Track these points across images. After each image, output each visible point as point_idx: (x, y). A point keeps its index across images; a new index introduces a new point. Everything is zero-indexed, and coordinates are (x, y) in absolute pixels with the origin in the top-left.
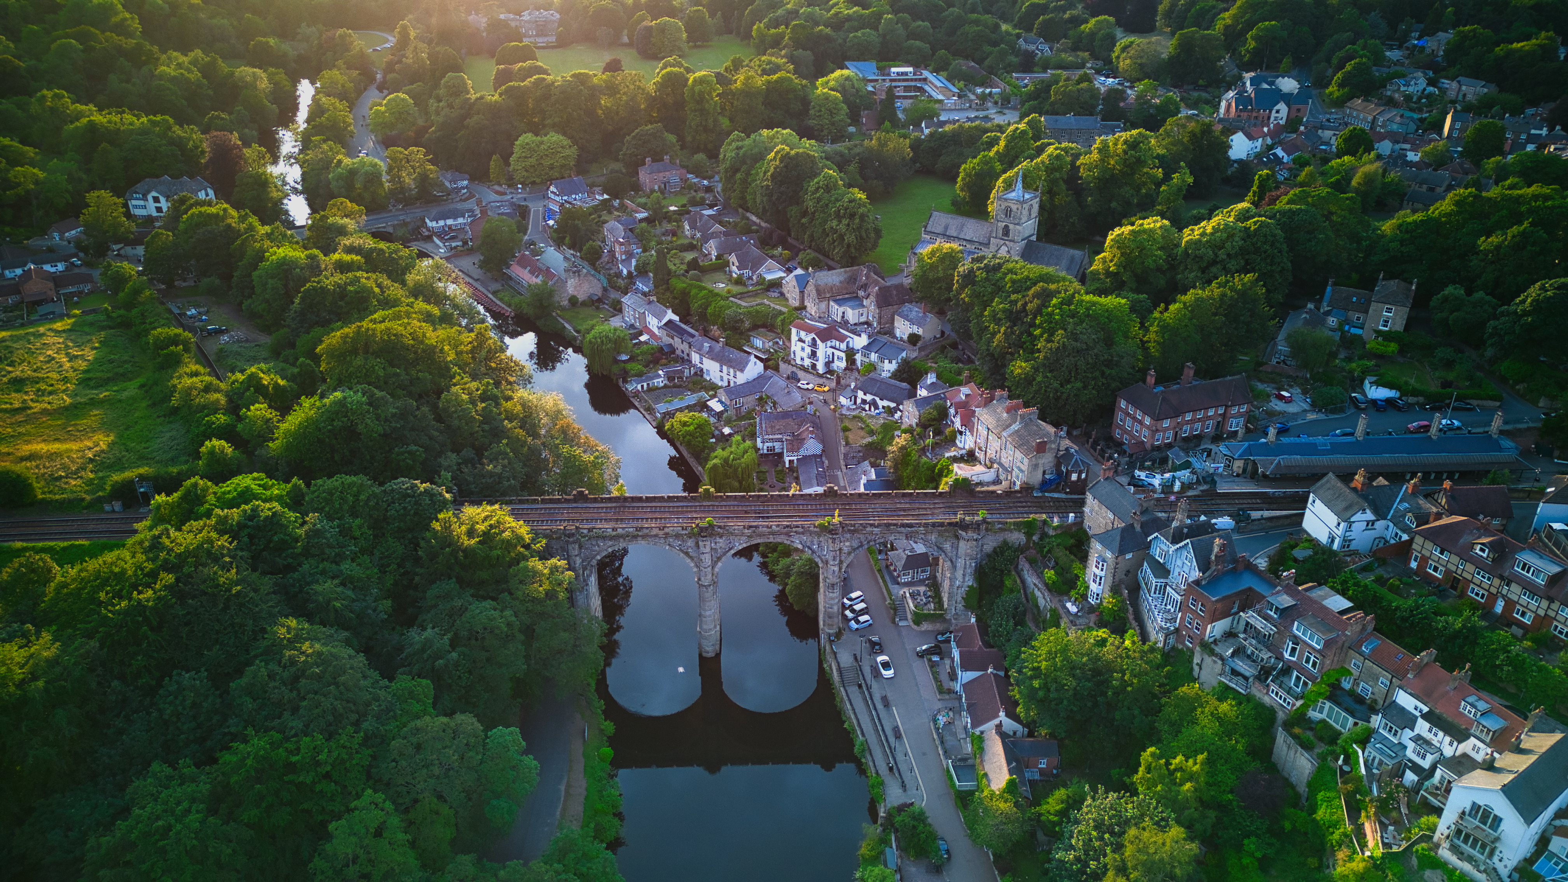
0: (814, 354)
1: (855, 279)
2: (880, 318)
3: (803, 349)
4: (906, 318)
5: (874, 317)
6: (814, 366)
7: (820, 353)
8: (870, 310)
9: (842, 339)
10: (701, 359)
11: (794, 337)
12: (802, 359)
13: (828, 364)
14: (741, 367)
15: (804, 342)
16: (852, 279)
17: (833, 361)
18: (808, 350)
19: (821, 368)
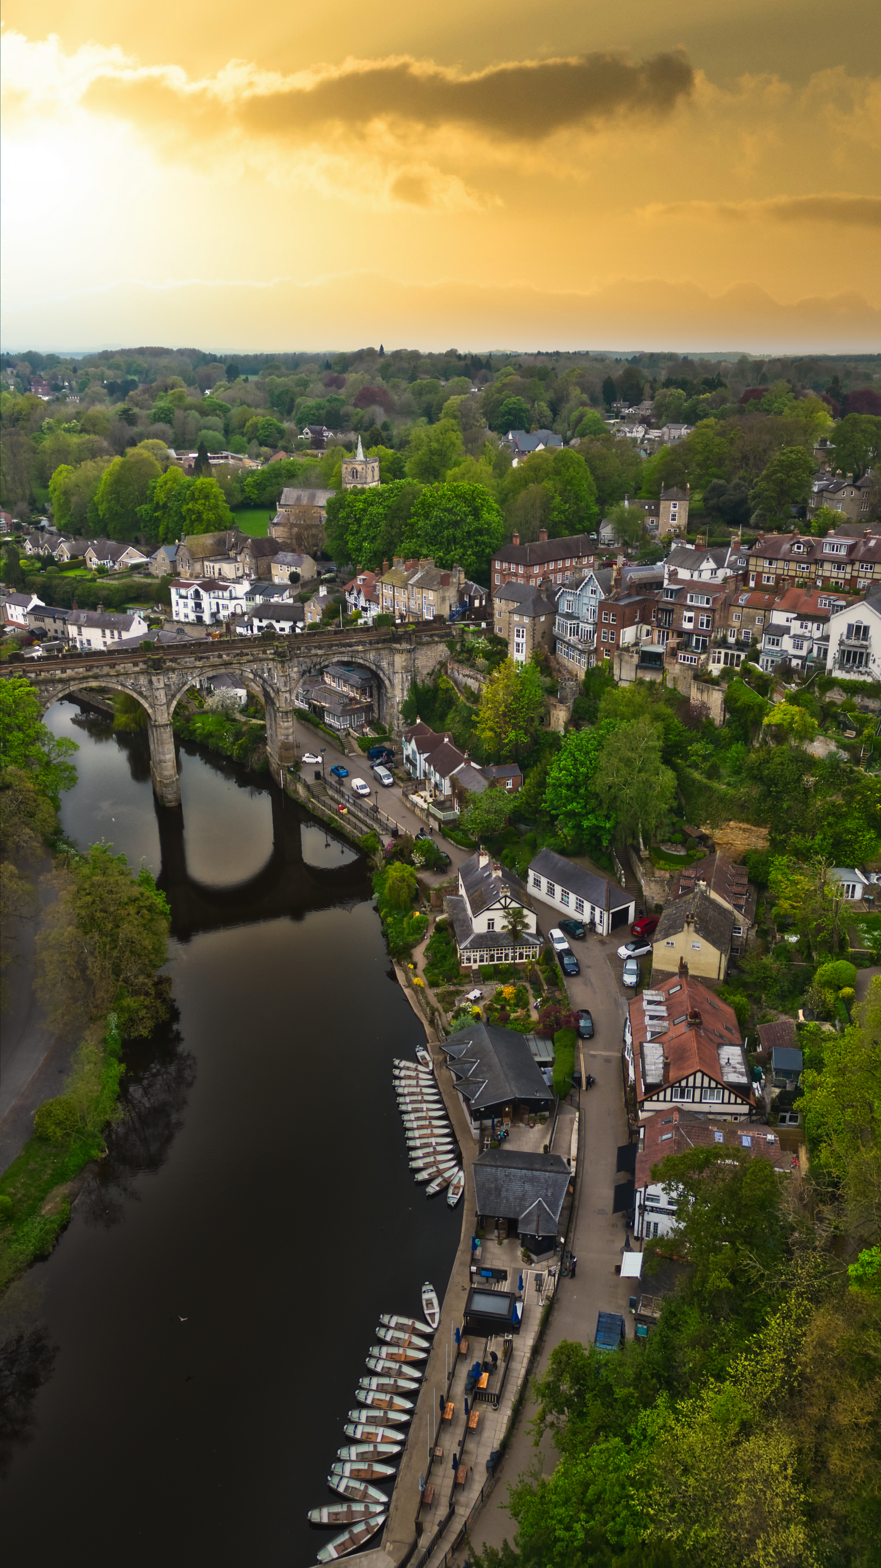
0: (198, 606)
1: (225, 542)
2: (257, 568)
3: (186, 605)
4: (283, 563)
5: (250, 569)
6: (200, 619)
7: (205, 604)
8: (244, 563)
9: (225, 588)
10: (79, 628)
11: (174, 597)
12: (186, 616)
13: (214, 615)
14: (127, 627)
15: (186, 598)
16: (221, 542)
17: (218, 612)
18: (191, 603)
19: (207, 619)
